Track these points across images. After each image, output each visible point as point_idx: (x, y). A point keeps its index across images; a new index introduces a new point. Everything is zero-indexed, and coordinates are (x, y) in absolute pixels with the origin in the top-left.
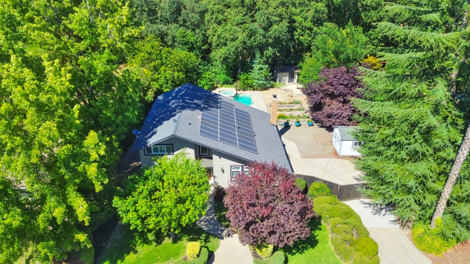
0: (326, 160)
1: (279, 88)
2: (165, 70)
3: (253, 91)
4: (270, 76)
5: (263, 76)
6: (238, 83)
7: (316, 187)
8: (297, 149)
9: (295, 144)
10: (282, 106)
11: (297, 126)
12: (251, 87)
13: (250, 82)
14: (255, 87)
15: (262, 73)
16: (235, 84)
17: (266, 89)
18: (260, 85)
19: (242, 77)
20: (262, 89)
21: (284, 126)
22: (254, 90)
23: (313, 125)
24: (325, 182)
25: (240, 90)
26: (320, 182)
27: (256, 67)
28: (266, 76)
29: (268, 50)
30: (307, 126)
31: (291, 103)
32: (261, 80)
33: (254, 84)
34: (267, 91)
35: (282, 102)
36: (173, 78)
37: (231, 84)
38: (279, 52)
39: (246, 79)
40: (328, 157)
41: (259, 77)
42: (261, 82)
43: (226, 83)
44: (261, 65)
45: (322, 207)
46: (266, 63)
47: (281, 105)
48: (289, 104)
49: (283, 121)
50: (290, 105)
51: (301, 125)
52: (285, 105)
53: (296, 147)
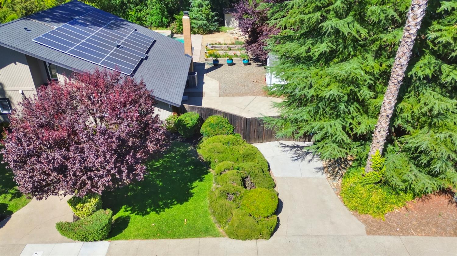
0: (250, 98)
1: (226, 32)
5: (203, 14)
6: (175, 25)
7: (212, 122)
8: (218, 87)
9: (218, 82)
11: (229, 65)
14: (196, 30)
16: (172, 25)
17: (210, 32)
18: (201, 27)
20: (204, 31)
22: (195, 33)
23: (250, 64)
24: (226, 114)
26: (219, 115)
28: (208, 15)
32: (202, 19)
33: (193, 25)
34: (210, 35)
35: (221, 43)
37: (167, 27)
40: (254, 95)
43: (161, 25)
44: (200, 1)
45: (211, 147)
48: (230, 44)
49: (213, 60)
51: (234, 64)
52: (224, 46)
53: (218, 85)
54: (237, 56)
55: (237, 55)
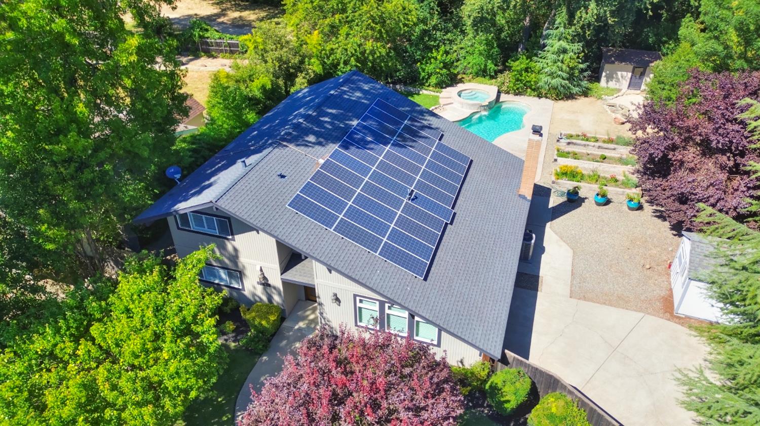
0: (631, 317)
1: (600, 98)
2: (348, 35)
3: (536, 99)
4: (582, 71)
5: (564, 67)
6: (507, 78)
8: (570, 268)
9: (570, 253)
10: (585, 145)
11: (598, 204)
12: (534, 90)
13: (532, 77)
14: (544, 92)
15: (562, 62)
16: (501, 77)
17: (570, 96)
18: (555, 89)
19: (518, 65)
20: (557, 95)
21: (564, 199)
22: (539, 96)
23: (640, 208)
25: (508, 93)
27: (554, 44)
28: (572, 69)
29: (586, 8)
30: (625, 208)
31: (611, 141)
32: (559, 76)
33: (540, 84)
34: (569, 103)
35: (589, 135)
36: (363, 53)
37: (492, 77)
38: (613, 14)
39: (526, 70)
40: (640, 310)
41: (554, 68)
42: (556, 82)
43: (483, 73)
44: (563, 44)
46: (578, 37)
47: (584, 142)
48: (604, 142)
49: (568, 185)
50: (606, 145)
51: (608, 202)
52: (592, 144)
53: (570, 260)
54: (617, 181)
55: (618, 177)
